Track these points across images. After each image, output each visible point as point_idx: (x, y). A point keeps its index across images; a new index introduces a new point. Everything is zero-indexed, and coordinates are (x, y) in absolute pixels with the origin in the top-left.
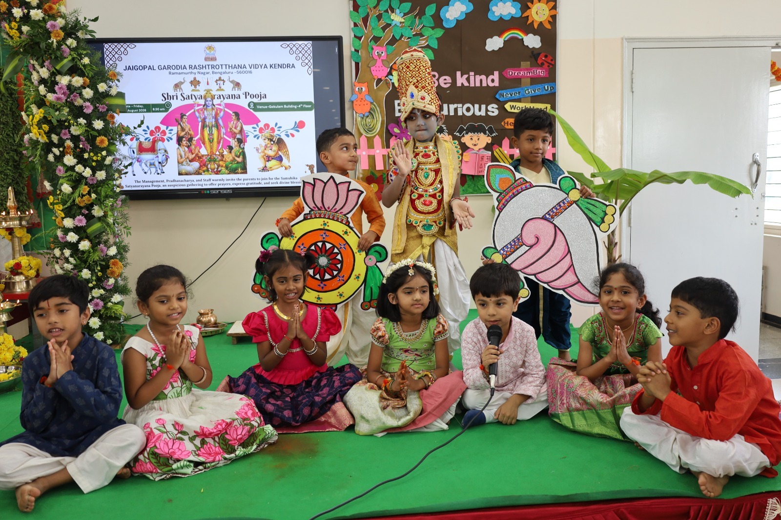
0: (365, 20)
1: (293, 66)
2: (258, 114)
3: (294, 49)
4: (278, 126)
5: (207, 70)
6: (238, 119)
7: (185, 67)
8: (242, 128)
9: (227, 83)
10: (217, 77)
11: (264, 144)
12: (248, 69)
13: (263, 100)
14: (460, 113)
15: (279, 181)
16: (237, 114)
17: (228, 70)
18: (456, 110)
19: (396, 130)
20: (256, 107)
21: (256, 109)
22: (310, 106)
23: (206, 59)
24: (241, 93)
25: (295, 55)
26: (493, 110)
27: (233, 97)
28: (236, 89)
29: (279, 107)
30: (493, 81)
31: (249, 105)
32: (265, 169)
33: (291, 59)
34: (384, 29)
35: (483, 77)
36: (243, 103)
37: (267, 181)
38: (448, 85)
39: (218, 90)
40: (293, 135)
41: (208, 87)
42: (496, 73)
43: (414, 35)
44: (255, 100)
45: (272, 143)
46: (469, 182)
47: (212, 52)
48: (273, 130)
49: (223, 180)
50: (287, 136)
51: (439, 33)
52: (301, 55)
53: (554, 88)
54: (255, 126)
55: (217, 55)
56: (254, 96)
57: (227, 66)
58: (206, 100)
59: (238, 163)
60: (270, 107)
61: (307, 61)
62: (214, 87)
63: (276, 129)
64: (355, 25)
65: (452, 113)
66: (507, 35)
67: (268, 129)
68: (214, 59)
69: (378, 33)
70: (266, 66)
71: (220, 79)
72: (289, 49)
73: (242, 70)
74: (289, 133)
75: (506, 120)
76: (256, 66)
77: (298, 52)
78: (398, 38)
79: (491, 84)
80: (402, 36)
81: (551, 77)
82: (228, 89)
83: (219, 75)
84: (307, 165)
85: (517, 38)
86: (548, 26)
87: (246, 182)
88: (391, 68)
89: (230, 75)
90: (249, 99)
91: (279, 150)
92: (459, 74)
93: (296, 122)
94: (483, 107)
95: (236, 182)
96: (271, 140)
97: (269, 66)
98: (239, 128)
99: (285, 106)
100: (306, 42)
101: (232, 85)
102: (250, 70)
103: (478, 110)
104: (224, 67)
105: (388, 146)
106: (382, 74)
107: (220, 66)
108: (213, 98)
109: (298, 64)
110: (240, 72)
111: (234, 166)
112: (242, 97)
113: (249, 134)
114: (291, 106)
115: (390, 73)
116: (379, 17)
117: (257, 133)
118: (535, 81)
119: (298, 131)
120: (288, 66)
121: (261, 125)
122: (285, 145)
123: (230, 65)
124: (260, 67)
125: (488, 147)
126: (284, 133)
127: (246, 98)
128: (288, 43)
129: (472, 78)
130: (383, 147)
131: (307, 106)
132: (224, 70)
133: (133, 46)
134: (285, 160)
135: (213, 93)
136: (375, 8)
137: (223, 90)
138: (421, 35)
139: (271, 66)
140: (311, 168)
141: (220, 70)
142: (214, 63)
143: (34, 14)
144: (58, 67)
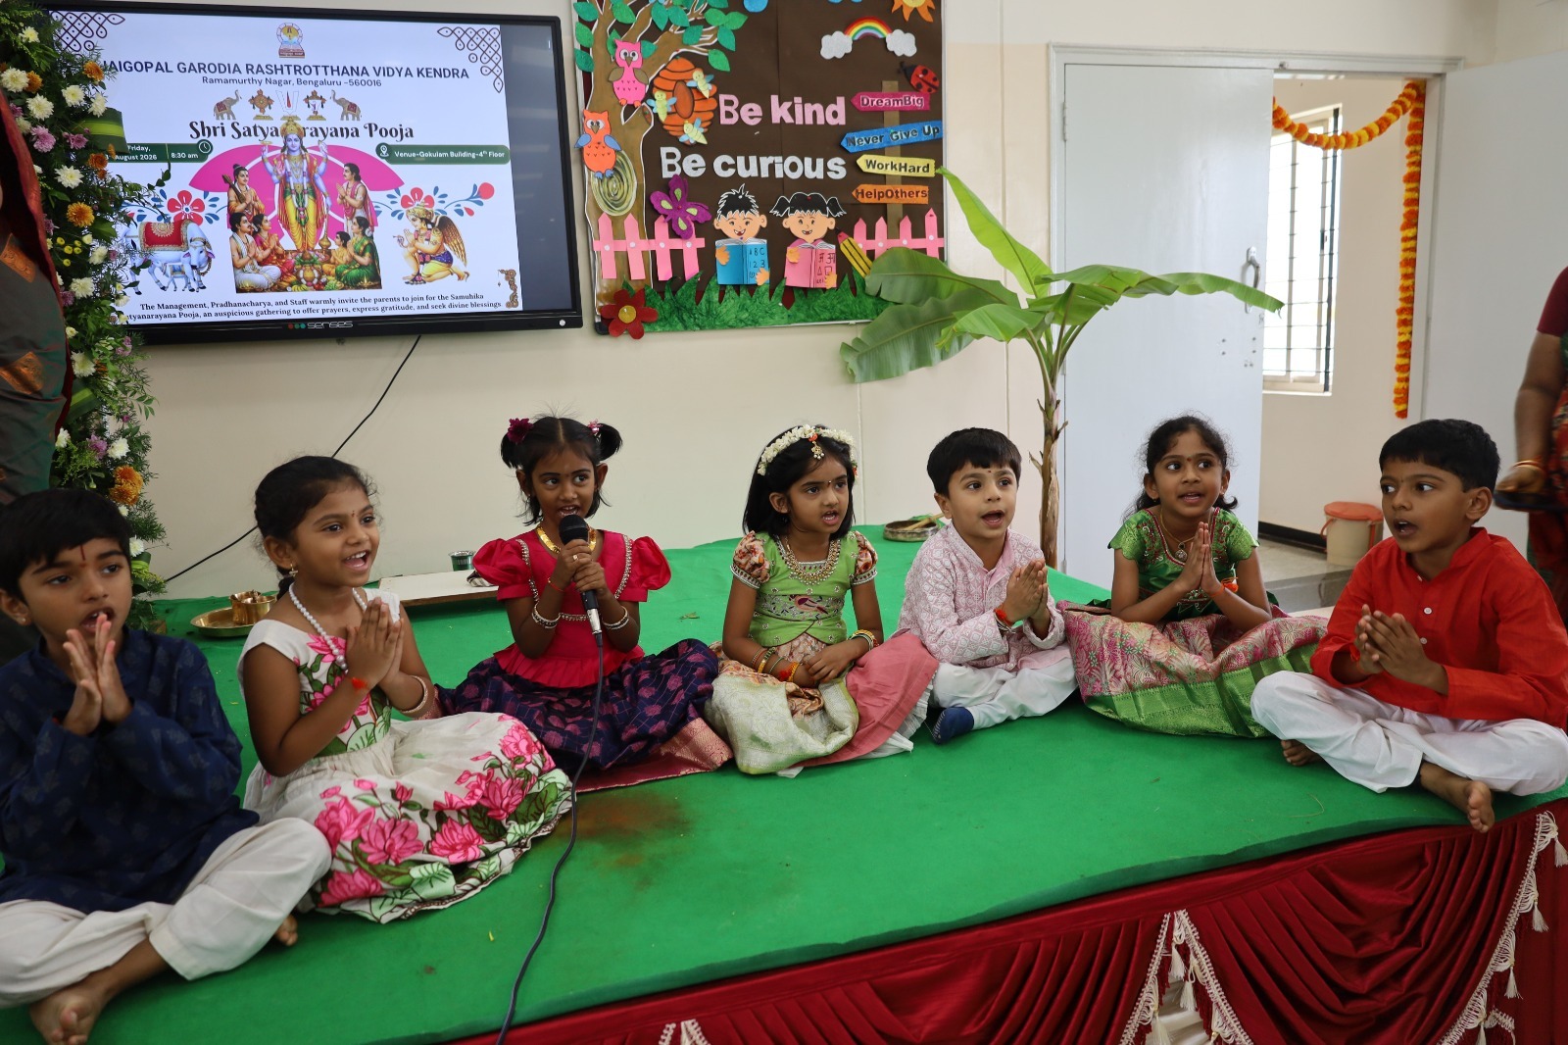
1: (465, 74)
2: (398, 169)
3: (465, 39)
4: (439, 194)
5: (285, 77)
6: (358, 179)
7: (237, 69)
8: (366, 196)
9: (330, 104)
10: (308, 90)
11: (412, 230)
12: (373, 76)
13: (407, 141)
14: (779, 174)
15: (447, 303)
16: (354, 168)
17: (329, 78)
18: (772, 167)
19: (666, 205)
20: (392, 153)
21: (392, 159)
22: (501, 155)
23: (282, 53)
24: (360, 125)
25: (466, 52)
26: (837, 169)
27: (345, 132)
28: (350, 116)
29: (441, 155)
30: (835, 114)
31: (378, 151)
32: (417, 279)
33: (459, 60)
34: (635, 8)
35: (818, 107)
36: (366, 145)
37: (424, 303)
38: (757, 121)
39: (311, 118)
40: (470, 212)
41: (290, 112)
42: (841, 100)
43: (692, 23)
44: (391, 141)
45: (430, 226)
46: (799, 301)
47: (295, 39)
48: (430, 200)
49: (331, 301)
50: (460, 212)
51: (737, 20)
52: (478, 52)
53: (939, 130)
54: (393, 192)
55: (304, 46)
56: (389, 132)
57: (329, 70)
58: (286, 139)
59: (361, 266)
60: (422, 155)
61: (491, 65)
62: (302, 112)
63: (436, 199)
65: (765, 174)
66: (858, 30)
67: (419, 199)
68: (301, 54)
69: (625, 15)
70: (408, 72)
71: (314, 95)
72: (454, 38)
73: (360, 78)
74: (462, 208)
75: (860, 188)
76: (387, 72)
77: (472, 45)
78: (662, 27)
79: (832, 121)
80: (669, 23)
81: (934, 111)
82: (333, 116)
84: (502, 271)
85: (875, 37)
86: (928, 17)
87: (380, 305)
88: (652, 85)
89: (335, 87)
90: (377, 139)
91: (444, 240)
92: (774, 99)
93: (475, 187)
94: (820, 162)
95: (359, 305)
96: (427, 221)
97: (415, 73)
98: (359, 197)
99: (452, 154)
100: (488, 27)
101: (340, 109)
102: (376, 78)
103: (811, 169)
104: (321, 70)
105: (651, 235)
106: (633, 94)
107: (314, 69)
108: (301, 133)
109: (473, 69)
110: (356, 83)
111: (354, 272)
112: (364, 133)
113: (382, 208)
114: (465, 154)
115: (650, 95)
117: (398, 206)
118: (907, 116)
119: (481, 204)
120: (454, 73)
121: (405, 190)
122: (456, 230)
123: (335, 68)
124: (396, 73)
125: (831, 237)
126: (453, 207)
127: (371, 135)
128: (452, 26)
129: (798, 109)
130: (642, 237)
131: (496, 155)
132: (322, 76)
133: (118, 19)
134: (457, 261)
135: (302, 123)
137: (321, 118)
138: (705, 23)
139: (419, 73)
140: (509, 275)
141: (313, 77)
142: (301, 62)
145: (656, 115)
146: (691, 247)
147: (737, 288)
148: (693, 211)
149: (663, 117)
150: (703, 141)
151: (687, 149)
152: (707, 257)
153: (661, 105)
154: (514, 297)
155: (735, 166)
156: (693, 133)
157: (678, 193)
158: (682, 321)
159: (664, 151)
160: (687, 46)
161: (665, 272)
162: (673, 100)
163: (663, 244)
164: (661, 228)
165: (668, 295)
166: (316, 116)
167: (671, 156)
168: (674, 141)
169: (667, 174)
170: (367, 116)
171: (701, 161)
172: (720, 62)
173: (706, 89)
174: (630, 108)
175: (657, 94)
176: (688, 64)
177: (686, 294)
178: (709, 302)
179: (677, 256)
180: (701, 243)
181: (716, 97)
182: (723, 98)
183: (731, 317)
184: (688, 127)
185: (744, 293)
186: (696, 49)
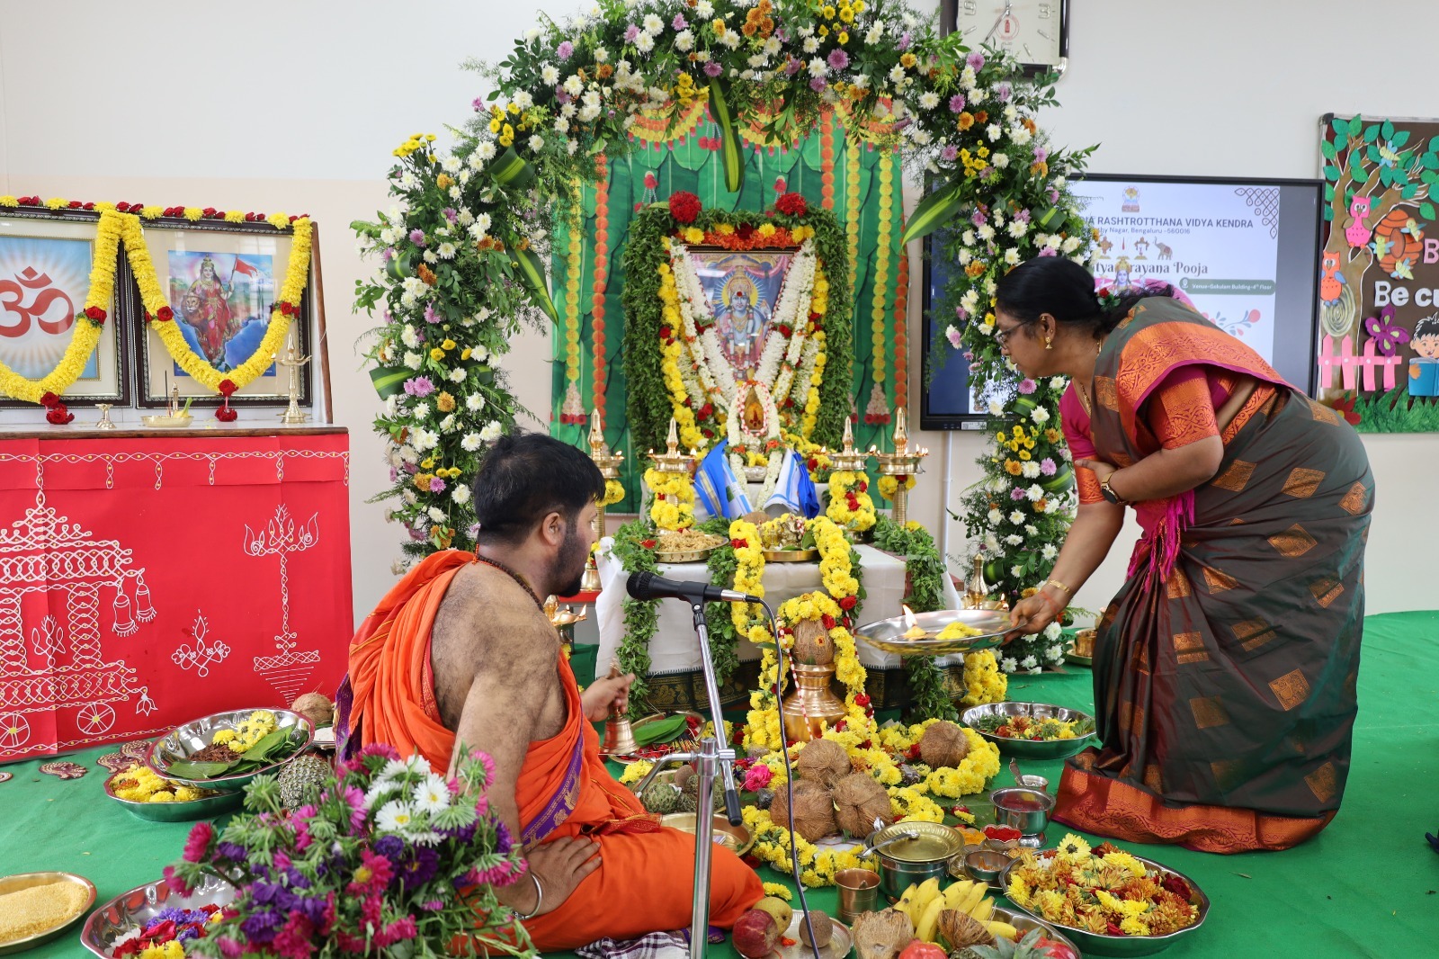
0: (1343, 156)
1: (1250, 224)
3: (1254, 197)
4: (1220, 318)
5: (1124, 226)
7: (1092, 221)
9: (1152, 247)
10: (1137, 237)
12: (1185, 226)
13: (1203, 276)
17: (1155, 227)
19: (1376, 328)
20: (1192, 286)
21: (1190, 290)
22: (1269, 288)
23: (1125, 208)
24: (1171, 263)
25: (1254, 207)
27: (1159, 269)
28: (1165, 256)
29: (1225, 287)
31: (1181, 283)
33: (1247, 213)
34: (1368, 170)
36: (1173, 278)
39: (1137, 258)
41: (1123, 253)
43: (1410, 182)
44: (1191, 276)
47: (1134, 198)
52: (1262, 207)
55: (1141, 204)
56: (1190, 269)
57: (1155, 221)
58: (1118, 274)
60: (1212, 287)
61: (1270, 217)
62: (1132, 253)
64: (1329, 163)
68: (1136, 209)
69: (1360, 176)
70: (1210, 223)
71: (1142, 241)
72: (1246, 196)
73: (1175, 227)
74: (1235, 329)
76: (1195, 222)
77: (1259, 202)
78: (1387, 185)
80: (1393, 182)
82: (1152, 256)
83: (1141, 235)
88: (1374, 231)
89: (1157, 234)
90: (1182, 274)
93: (1247, 313)
97: (1214, 223)
99: (1234, 287)
100: (1271, 188)
101: (1159, 251)
102: (1187, 227)
104: (1149, 221)
105: (1361, 353)
106: (1360, 239)
107: (1144, 221)
108: (1129, 270)
109: (1257, 220)
110: (1172, 231)
112: (1173, 269)
114: (1243, 287)
115: (1372, 240)
116: (1364, 151)
119: (1249, 326)
120: (1243, 223)
123: (1159, 220)
124: (1202, 223)
127: (1178, 271)
128: (1246, 187)
130: (1354, 354)
131: (1265, 288)
132: (1149, 226)
135: (1130, 262)
136: (1357, 137)
137: (1144, 258)
138: (1420, 182)
139: (1218, 223)
141: (1143, 227)
142: (1135, 215)
143: (1019, 135)
144: (1044, 221)
145: (1375, 256)
146: (1390, 363)
147: (1423, 399)
148: (1396, 334)
149: (1380, 257)
150: (1410, 276)
151: (1396, 282)
152: (1402, 372)
153: (1381, 247)
155: (1431, 297)
156: (1403, 270)
157: (1387, 319)
158: (1377, 424)
159: (1378, 284)
160: (1405, 200)
161: (1370, 385)
162: (1391, 244)
163: (1370, 360)
164: (1370, 347)
165: (1371, 403)
166: (1141, 257)
167: (1383, 288)
168: (1387, 277)
169: (1378, 303)
170: (1176, 257)
171: (1405, 293)
172: (1428, 213)
173: (1417, 235)
174: (1357, 249)
175: (1378, 239)
176: (1403, 214)
177: (1386, 400)
178: (1400, 409)
179: (1379, 370)
180: (1398, 360)
181: (1422, 241)
182: (1428, 241)
183: (1415, 423)
184: (1399, 264)
185: (1428, 402)
186: (1412, 203)
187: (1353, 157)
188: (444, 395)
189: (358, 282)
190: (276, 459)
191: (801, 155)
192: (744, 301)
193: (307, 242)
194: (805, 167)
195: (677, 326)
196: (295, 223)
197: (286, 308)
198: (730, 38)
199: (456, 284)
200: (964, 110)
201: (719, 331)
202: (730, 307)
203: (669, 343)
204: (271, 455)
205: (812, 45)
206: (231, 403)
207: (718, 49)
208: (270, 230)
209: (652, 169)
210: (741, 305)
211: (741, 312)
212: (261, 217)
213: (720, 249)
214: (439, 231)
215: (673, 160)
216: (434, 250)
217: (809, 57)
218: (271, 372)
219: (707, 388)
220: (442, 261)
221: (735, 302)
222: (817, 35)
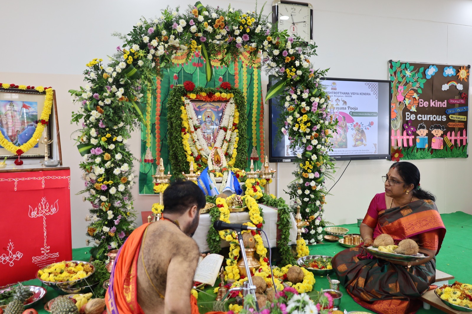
0: (395, 73)
1: (370, 94)
2: (354, 118)
3: (371, 86)
5: (332, 95)
6: (345, 120)
8: (346, 124)
9: (341, 101)
10: (336, 98)
11: (355, 133)
12: (350, 95)
13: (356, 111)
14: (431, 120)
15: (361, 152)
16: (344, 117)
17: (341, 95)
18: (430, 118)
19: (406, 127)
20: (353, 114)
21: (353, 115)
23: (332, 89)
24: (346, 107)
25: (371, 89)
26: (444, 118)
27: (343, 108)
28: (345, 104)
29: (363, 114)
30: (444, 104)
31: (350, 113)
32: (355, 146)
33: (369, 91)
34: (403, 78)
35: (441, 103)
36: (347, 112)
37: (356, 152)
38: (427, 106)
39: (336, 105)
40: (368, 129)
42: (446, 101)
43: (415, 82)
44: (353, 111)
46: (434, 153)
47: (335, 85)
50: (366, 129)
51: (424, 81)
52: (373, 89)
53: (467, 109)
54: (352, 123)
55: (337, 87)
56: (352, 109)
59: (343, 142)
60: (359, 114)
61: (376, 92)
63: (361, 125)
64: (391, 75)
65: (428, 119)
66: (450, 84)
68: (335, 89)
69: (400, 80)
71: (338, 99)
72: (368, 85)
73: (348, 95)
75: (449, 123)
76: (353, 94)
77: (372, 87)
78: (408, 82)
79: (444, 106)
80: (410, 81)
81: (466, 104)
82: (341, 104)
83: (337, 97)
85: (454, 85)
86: (466, 81)
87: (346, 152)
89: (342, 97)
90: (350, 110)
91: (362, 136)
92: (431, 100)
93: (370, 122)
94: (440, 116)
95: (342, 152)
96: (358, 131)
97: (359, 94)
98: (345, 125)
99: (365, 114)
100: (376, 83)
101: (343, 103)
103: (438, 118)
104: (340, 93)
105: (402, 135)
106: (401, 100)
107: (338, 93)
108: (334, 109)
109: (372, 93)
111: (342, 144)
112: (347, 108)
113: (349, 127)
114: (368, 114)
115: (404, 99)
116: (401, 72)
117: (353, 127)
118: (461, 105)
119: (370, 127)
120: (368, 94)
121: (355, 123)
123: (342, 93)
125: (442, 136)
126: (364, 127)
128: (368, 83)
129: (436, 103)
131: (375, 114)
132: (340, 95)
134: (364, 141)
135: (334, 106)
136: (399, 67)
137: (339, 105)
138: (417, 81)
140: (375, 145)
141: (338, 95)
142: (335, 91)
143: (305, 65)
144: (314, 93)
145: (405, 104)
146: (411, 138)
147: (421, 149)
148: (412, 129)
149: (407, 105)
150: (416, 111)
151: (412, 113)
152: (414, 141)
153: (407, 102)
154: (376, 151)
155: (422, 117)
156: (414, 109)
157: (410, 124)
158: (408, 157)
159: (407, 113)
160: (413, 87)
161: (405, 145)
162: (410, 101)
163: (405, 137)
164: (405, 133)
165: (406, 151)
166: (337, 105)
167: (408, 115)
168: (409, 111)
169: (407, 119)
170: (348, 105)
171: (415, 116)
172: (420, 91)
173: (417, 98)
174: (400, 102)
175: (406, 99)
176: (413, 92)
177: (411, 149)
178: (414, 152)
179: (408, 140)
180: (413, 137)
181: (419, 100)
182: (420, 100)
183: (419, 157)
184: (412, 107)
185: (422, 150)
186: (415, 88)
187: (398, 74)
188: (107, 154)
189: (73, 113)
190: (41, 180)
191: (227, 69)
192: (210, 119)
193: (51, 97)
194: (229, 73)
195: (187, 128)
196: (46, 90)
197: (43, 122)
198: (209, 29)
199: (111, 114)
200: (287, 56)
201: (202, 130)
202: (205, 121)
203: (185, 134)
204: (40, 178)
205: (237, 32)
206: (21, 158)
207: (205, 32)
208: (37, 92)
209: (176, 73)
210: (209, 121)
211: (209, 123)
212: (33, 88)
213: (202, 101)
214: (105, 94)
215: (184, 70)
216: (103, 101)
217: (236, 36)
218: (36, 146)
219: (199, 149)
220: (106, 105)
221: (207, 119)
222: (239, 29)
